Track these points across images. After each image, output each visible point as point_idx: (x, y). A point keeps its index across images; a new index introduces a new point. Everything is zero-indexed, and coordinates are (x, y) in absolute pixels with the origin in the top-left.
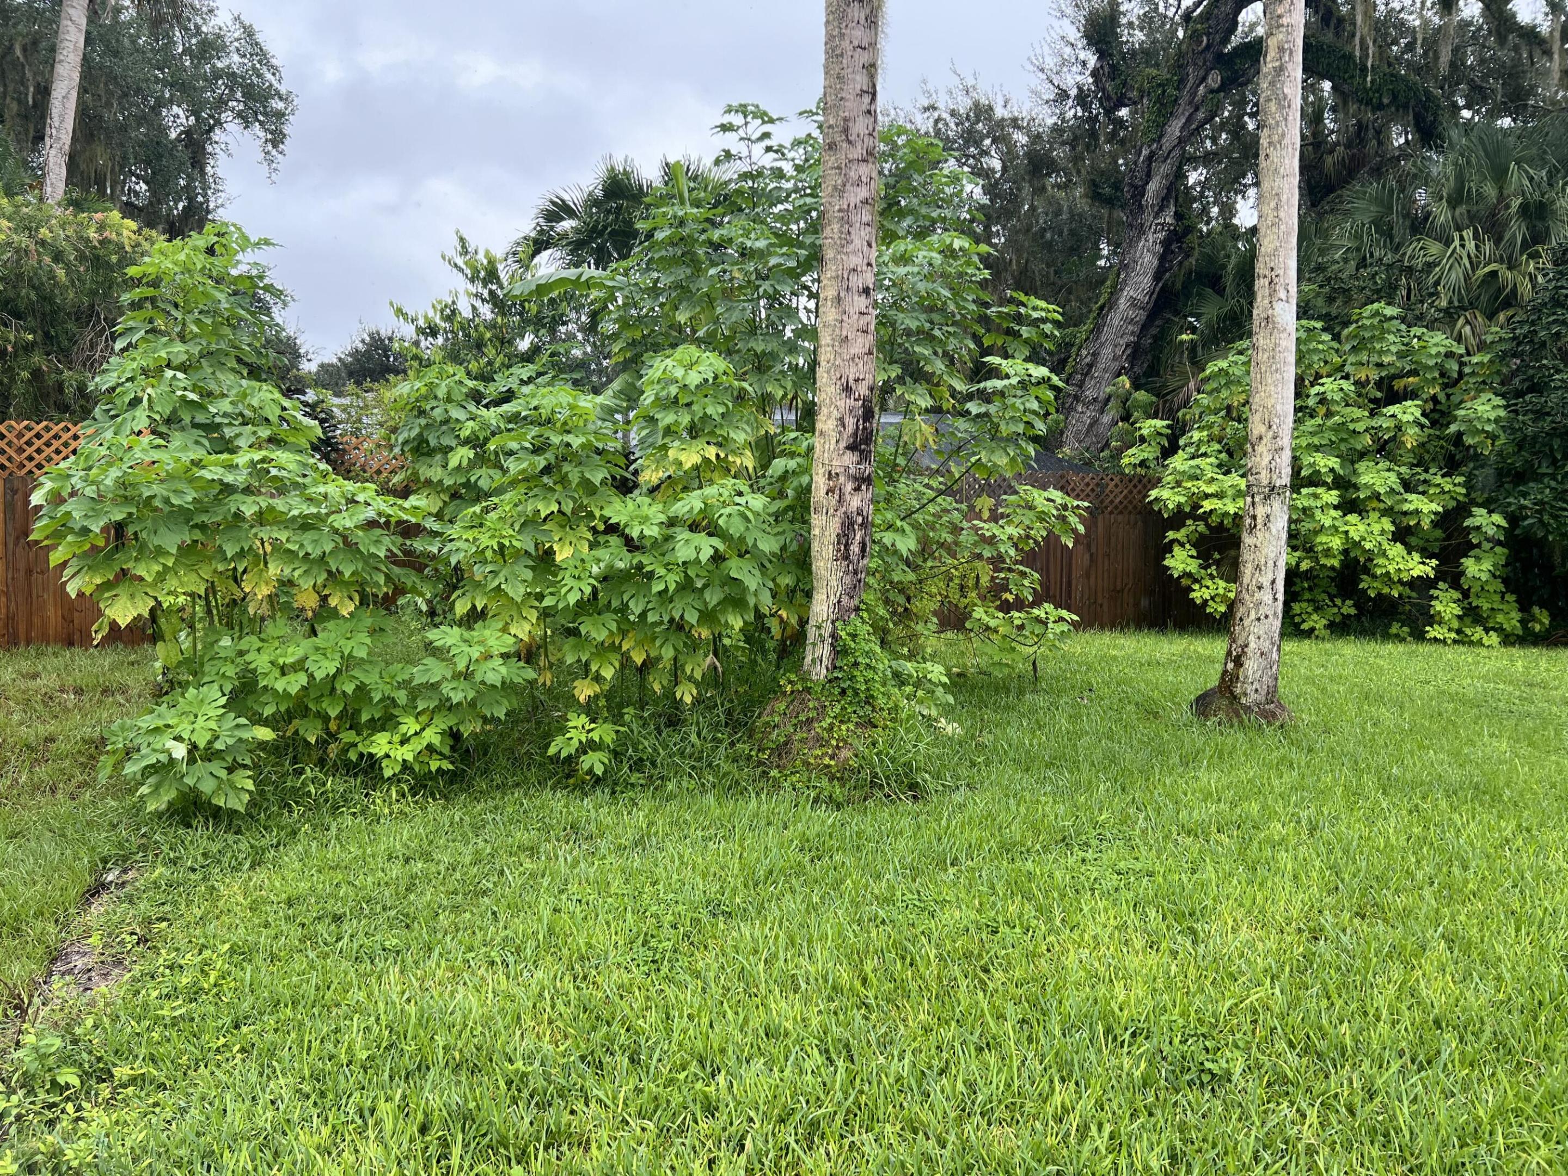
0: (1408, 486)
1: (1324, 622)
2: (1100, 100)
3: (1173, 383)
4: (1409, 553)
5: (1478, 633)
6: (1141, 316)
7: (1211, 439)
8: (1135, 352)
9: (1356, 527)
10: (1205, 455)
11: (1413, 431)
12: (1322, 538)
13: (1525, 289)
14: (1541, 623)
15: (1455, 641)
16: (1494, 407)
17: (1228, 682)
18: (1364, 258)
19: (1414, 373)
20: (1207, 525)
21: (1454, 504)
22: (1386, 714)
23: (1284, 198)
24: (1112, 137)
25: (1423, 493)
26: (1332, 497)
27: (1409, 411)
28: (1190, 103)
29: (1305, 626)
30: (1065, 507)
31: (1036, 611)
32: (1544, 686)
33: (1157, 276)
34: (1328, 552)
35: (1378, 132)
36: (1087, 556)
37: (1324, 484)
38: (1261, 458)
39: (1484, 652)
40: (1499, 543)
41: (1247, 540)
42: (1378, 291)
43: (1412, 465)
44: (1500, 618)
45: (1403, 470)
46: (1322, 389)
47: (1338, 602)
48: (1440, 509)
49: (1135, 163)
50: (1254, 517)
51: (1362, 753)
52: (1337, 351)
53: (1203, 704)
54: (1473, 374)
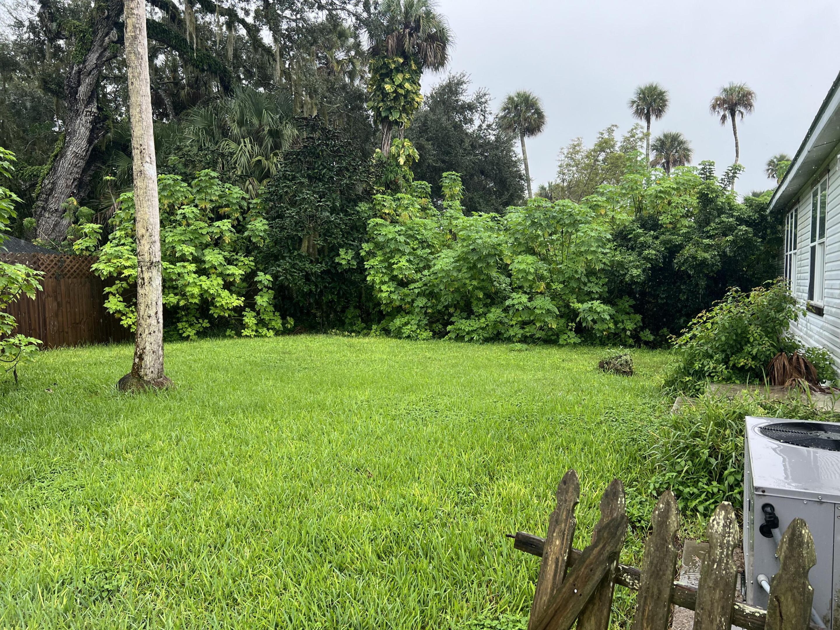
0: (229, 262)
1: (194, 332)
2: (45, 31)
3: (105, 203)
4: (231, 295)
5: (264, 331)
6: (82, 163)
7: (127, 235)
8: (80, 184)
9: (205, 282)
10: (124, 244)
11: (228, 234)
12: (189, 289)
13: (273, 170)
14: (291, 324)
15: (255, 336)
16: (263, 225)
17: (136, 369)
18: (201, 146)
19: (227, 206)
20: (128, 283)
21: (250, 270)
22: (220, 376)
23: (144, 107)
24: (55, 55)
25: (236, 265)
26: (192, 267)
27: (225, 225)
28: (101, 46)
29: (185, 335)
30: (28, 275)
31: (12, 340)
32: (289, 353)
33: (90, 141)
34: (193, 296)
35: (205, 84)
36: (55, 304)
37: (188, 261)
38: (144, 247)
39: (267, 340)
40: (269, 288)
41: (140, 291)
42: (208, 164)
43: (230, 252)
44: (273, 323)
45: (226, 253)
46: (183, 211)
47: (201, 321)
48: (243, 273)
49: (70, 73)
50: (143, 279)
51: (206, 396)
52: (191, 193)
53: (123, 383)
54: (253, 208)
